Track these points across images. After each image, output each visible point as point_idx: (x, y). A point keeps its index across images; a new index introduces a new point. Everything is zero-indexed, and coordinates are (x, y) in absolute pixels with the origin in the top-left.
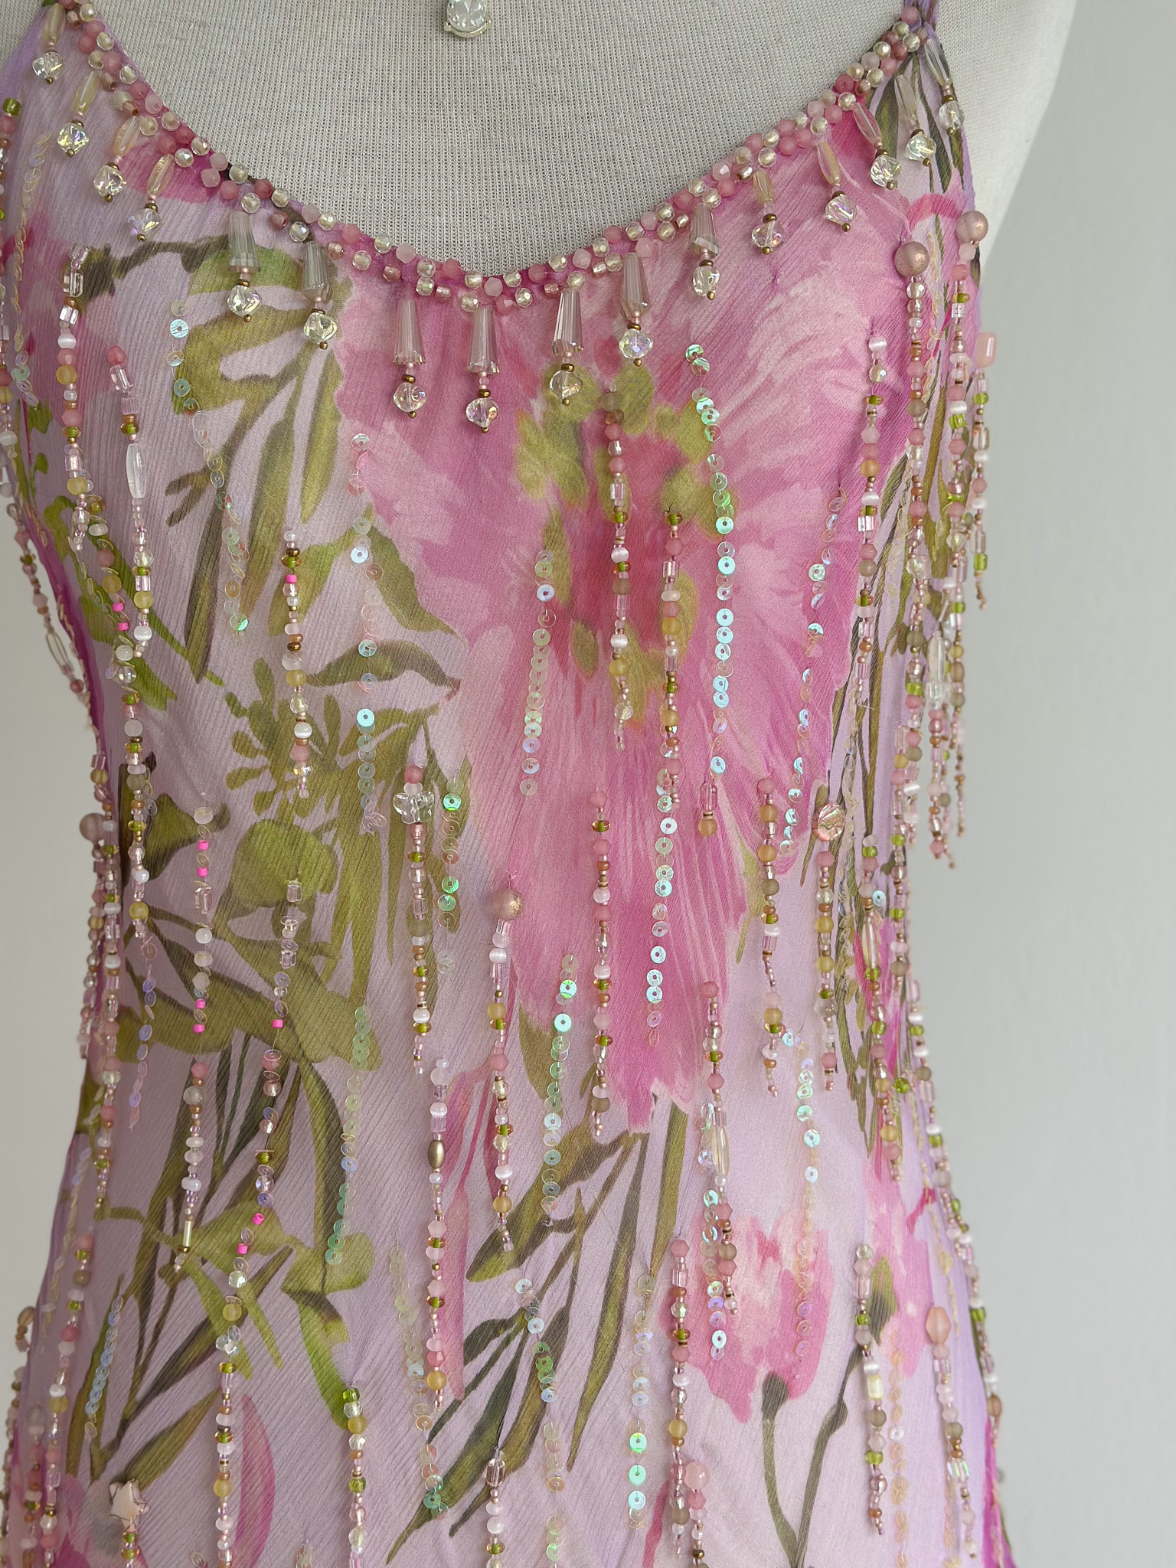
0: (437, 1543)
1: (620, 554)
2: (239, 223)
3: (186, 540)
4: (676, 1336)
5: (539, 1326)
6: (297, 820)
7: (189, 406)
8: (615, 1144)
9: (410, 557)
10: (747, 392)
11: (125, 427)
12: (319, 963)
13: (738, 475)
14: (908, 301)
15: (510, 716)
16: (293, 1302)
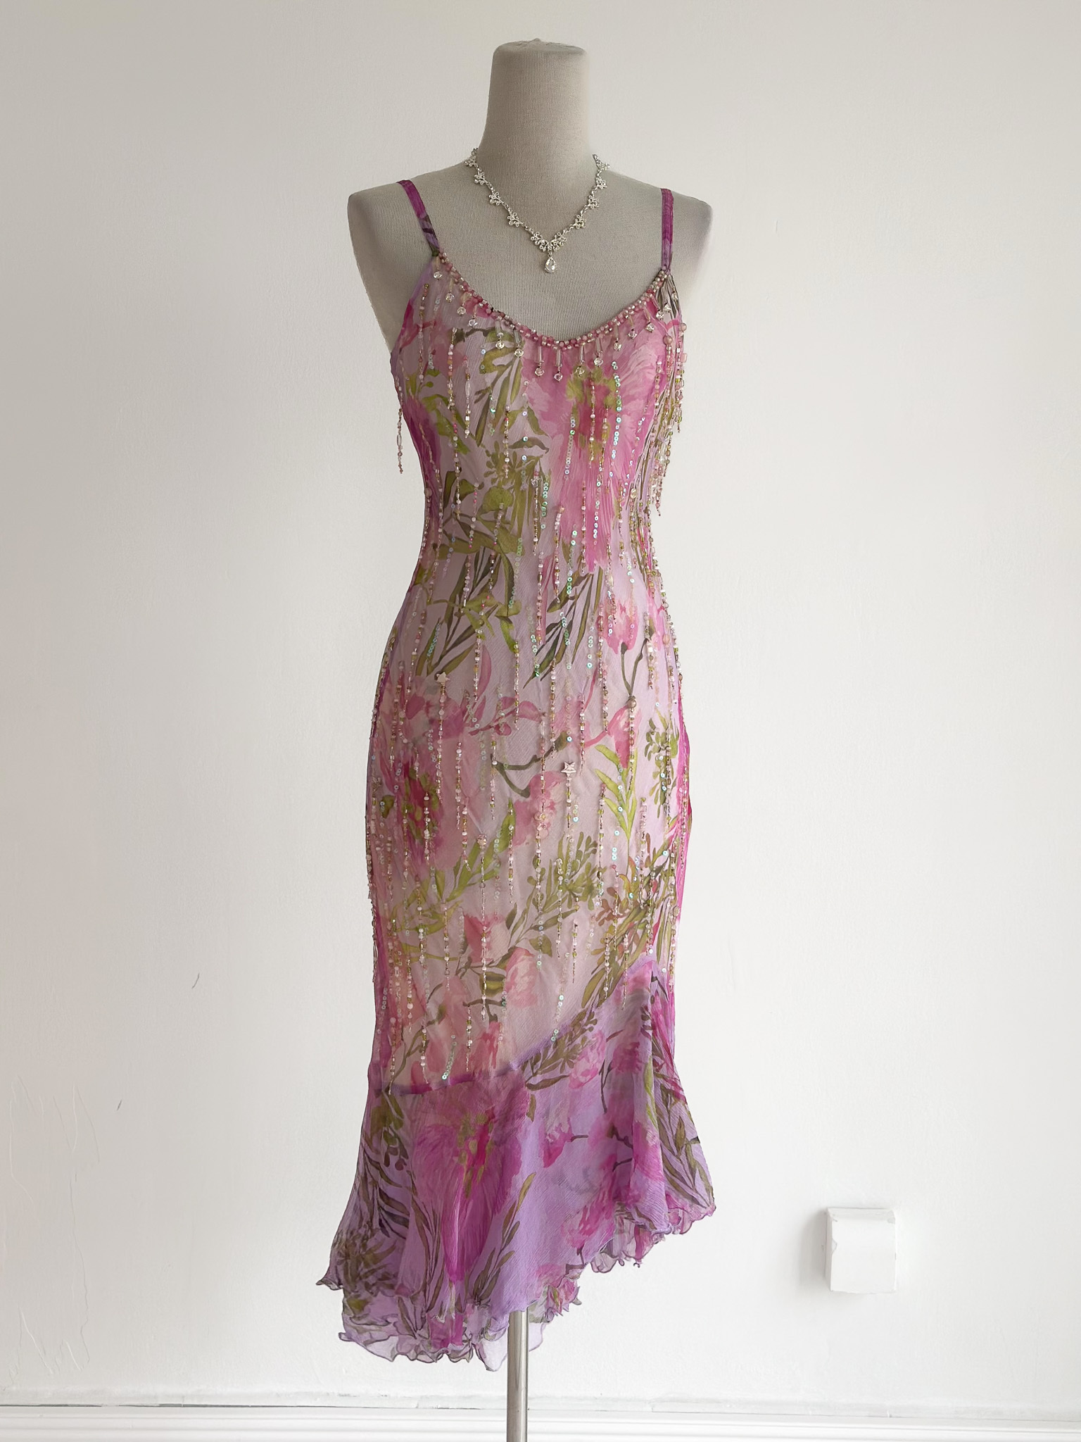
0: (537, 682)
1: (593, 416)
2: (497, 325)
3: (478, 408)
4: (599, 628)
5: (565, 625)
6: (503, 486)
7: (483, 372)
8: (585, 577)
9: (537, 415)
10: (627, 375)
11: (467, 376)
12: (507, 527)
13: (623, 396)
14: (666, 351)
15: (562, 458)
16: (498, 619)
